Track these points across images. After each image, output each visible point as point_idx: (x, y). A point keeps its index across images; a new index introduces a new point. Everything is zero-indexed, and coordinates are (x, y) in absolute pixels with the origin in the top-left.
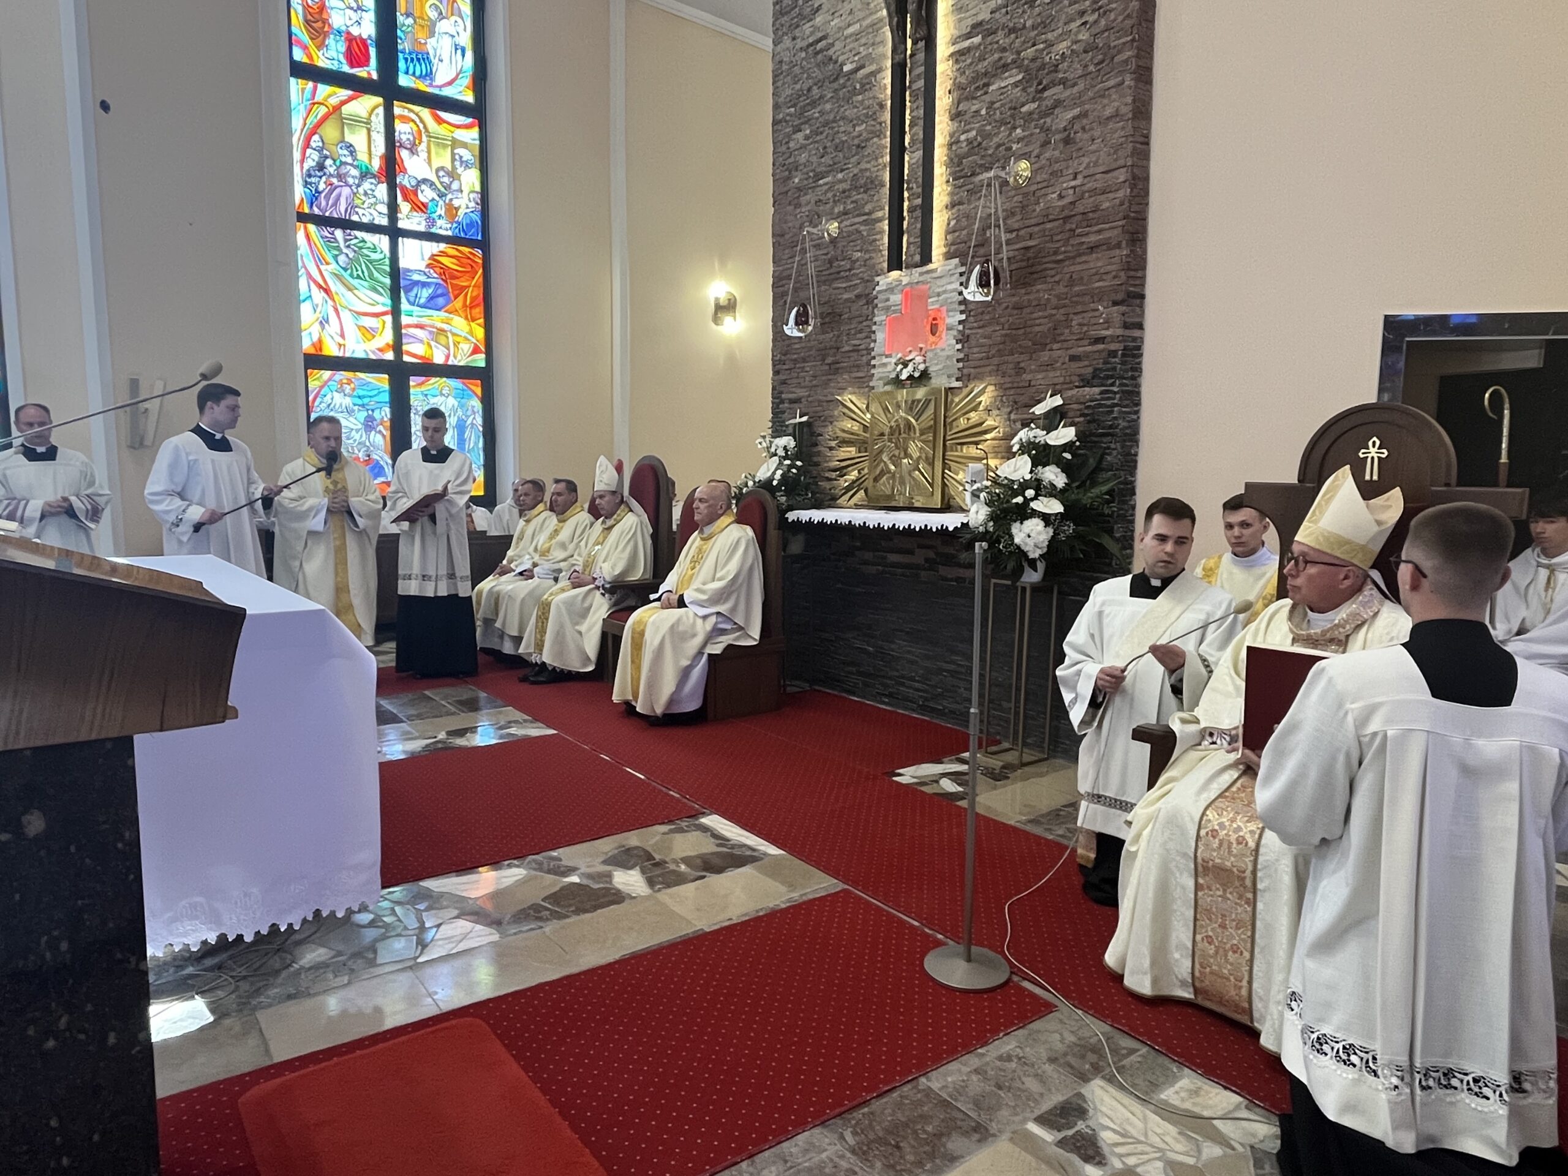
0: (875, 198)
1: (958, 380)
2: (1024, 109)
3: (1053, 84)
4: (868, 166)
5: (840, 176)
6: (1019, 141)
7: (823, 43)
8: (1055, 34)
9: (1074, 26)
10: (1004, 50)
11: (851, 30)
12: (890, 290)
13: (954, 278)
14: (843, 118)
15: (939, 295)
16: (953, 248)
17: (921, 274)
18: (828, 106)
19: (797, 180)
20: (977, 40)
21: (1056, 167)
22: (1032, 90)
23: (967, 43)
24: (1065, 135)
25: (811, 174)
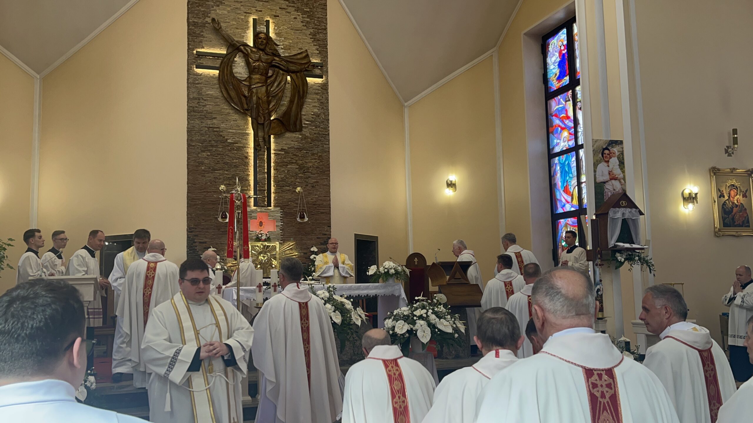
0: (244, 183)
1: (281, 241)
2: (299, 175)
3: (309, 172)
4: (240, 173)
5: (226, 172)
6: (299, 182)
7: (218, 129)
8: (307, 161)
9: (313, 161)
10: (292, 158)
11: (231, 131)
12: (252, 211)
13: (278, 213)
14: (226, 155)
15: (273, 216)
16: (277, 204)
17: (265, 209)
18: (220, 150)
19: (203, 168)
20: (283, 153)
21: (310, 192)
22: (302, 171)
23: (280, 152)
24: (312, 185)
25: (211, 168)
